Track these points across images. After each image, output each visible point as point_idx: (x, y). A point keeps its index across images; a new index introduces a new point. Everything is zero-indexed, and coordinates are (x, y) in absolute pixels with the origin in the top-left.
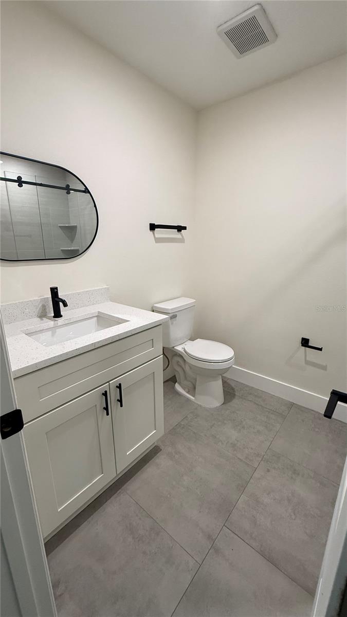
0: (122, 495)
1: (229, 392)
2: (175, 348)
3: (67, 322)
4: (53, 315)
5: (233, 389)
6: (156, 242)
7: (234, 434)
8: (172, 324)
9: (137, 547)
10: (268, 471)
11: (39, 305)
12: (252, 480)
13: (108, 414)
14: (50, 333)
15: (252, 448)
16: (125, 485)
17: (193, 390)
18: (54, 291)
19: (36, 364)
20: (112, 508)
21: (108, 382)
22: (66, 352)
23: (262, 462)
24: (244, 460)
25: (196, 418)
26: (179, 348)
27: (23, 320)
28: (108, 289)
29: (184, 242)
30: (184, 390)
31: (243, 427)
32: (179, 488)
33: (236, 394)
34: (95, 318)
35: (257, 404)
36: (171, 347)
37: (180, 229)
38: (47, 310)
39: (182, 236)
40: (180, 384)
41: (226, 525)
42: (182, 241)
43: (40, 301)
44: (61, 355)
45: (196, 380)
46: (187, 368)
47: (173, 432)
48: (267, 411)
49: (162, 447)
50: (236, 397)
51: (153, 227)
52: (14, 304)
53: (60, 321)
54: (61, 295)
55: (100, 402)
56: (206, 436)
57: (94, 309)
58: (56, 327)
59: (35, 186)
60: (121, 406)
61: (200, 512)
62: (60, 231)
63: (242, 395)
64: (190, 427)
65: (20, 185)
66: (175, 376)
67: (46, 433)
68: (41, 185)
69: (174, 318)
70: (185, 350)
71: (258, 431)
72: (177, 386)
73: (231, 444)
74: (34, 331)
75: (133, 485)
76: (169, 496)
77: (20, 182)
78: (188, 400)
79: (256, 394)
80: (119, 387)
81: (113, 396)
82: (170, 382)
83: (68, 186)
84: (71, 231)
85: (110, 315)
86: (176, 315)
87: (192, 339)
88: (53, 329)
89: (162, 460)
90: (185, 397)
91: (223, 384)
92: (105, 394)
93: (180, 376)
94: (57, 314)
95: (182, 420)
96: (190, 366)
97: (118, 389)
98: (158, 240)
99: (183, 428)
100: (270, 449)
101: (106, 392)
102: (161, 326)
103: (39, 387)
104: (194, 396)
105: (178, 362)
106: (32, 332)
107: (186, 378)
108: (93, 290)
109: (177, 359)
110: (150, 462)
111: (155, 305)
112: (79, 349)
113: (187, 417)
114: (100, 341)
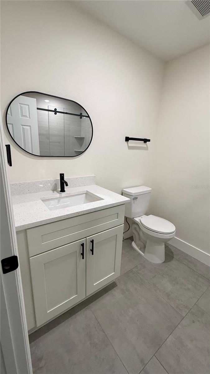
0: (88, 310)
1: (170, 254)
2: (134, 218)
3: (67, 195)
4: (60, 190)
5: (172, 253)
6: (128, 149)
7: (169, 287)
8: (134, 203)
9: (92, 351)
10: (194, 322)
11: (53, 183)
12: (179, 326)
13: (83, 258)
14: (56, 201)
15: (182, 301)
16: (91, 304)
17: (143, 248)
18: (62, 176)
19: (41, 221)
20: (80, 318)
21: (86, 237)
22: (60, 216)
23: (189, 314)
24: (175, 308)
25: (143, 268)
26: (137, 219)
27: (43, 191)
28: (95, 177)
29: (148, 150)
30: (138, 247)
31: (177, 283)
32: (125, 316)
33: (174, 257)
34: (85, 195)
35: (189, 268)
36: (132, 218)
37: (146, 141)
38: (57, 187)
39: (147, 146)
40: (135, 242)
41: (155, 355)
42: (146, 149)
43: (53, 181)
44: (57, 218)
45: (146, 242)
46: (141, 233)
47: (127, 275)
48: (197, 275)
49: (118, 284)
50: (174, 259)
51: (127, 139)
52: (39, 181)
53: (63, 194)
54: (66, 178)
55: (79, 250)
56: (149, 283)
57: (84, 189)
58: (60, 198)
59: (63, 114)
60: (93, 254)
61: (138, 339)
62: (75, 140)
63: (179, 259)
64: (138, 274)
65: (55, 114)
66: (132, 236)
67: (44, 264)
68: (66, 113)
69: (135, 199)
70: (140, 221)
71: (188, 289)
72: (133, 244)
73: (167, 293)
74: (48, 199)
75: (96, 306)
76: (118, 320)
77: (55, 111)
78: (139, 254)
79: (189, 260)
80: (92, 242)
81: (88, 247)
82: (129, 240)
83: (81, 114)
84: (81, 140)
85: (93, 194)
86: (137, 197)
87: (147, 214)
88: (59, 199)
89: (116, 293)
90: (137, 252)
91: (165, 248)
92: (83, 245)
93: (136, 237)
94: (63, 190)
95: (134, 268)
96: (143, 232)
97: (92, 243)
98: (130, 148)
99: (134, 273)
100: (197, 305)
101: (83, 244)
102: (124, 205)
103: (42, 236)
104: (144, 253)
105: (136, 228)
106: (47, 199)
107: (140, 240)
108: (86, 177)
109: (135, 226)
110: (109, 292)
111: (124, 189)
112: (68, 215)
113: (137, 266)
114: (83, 211)
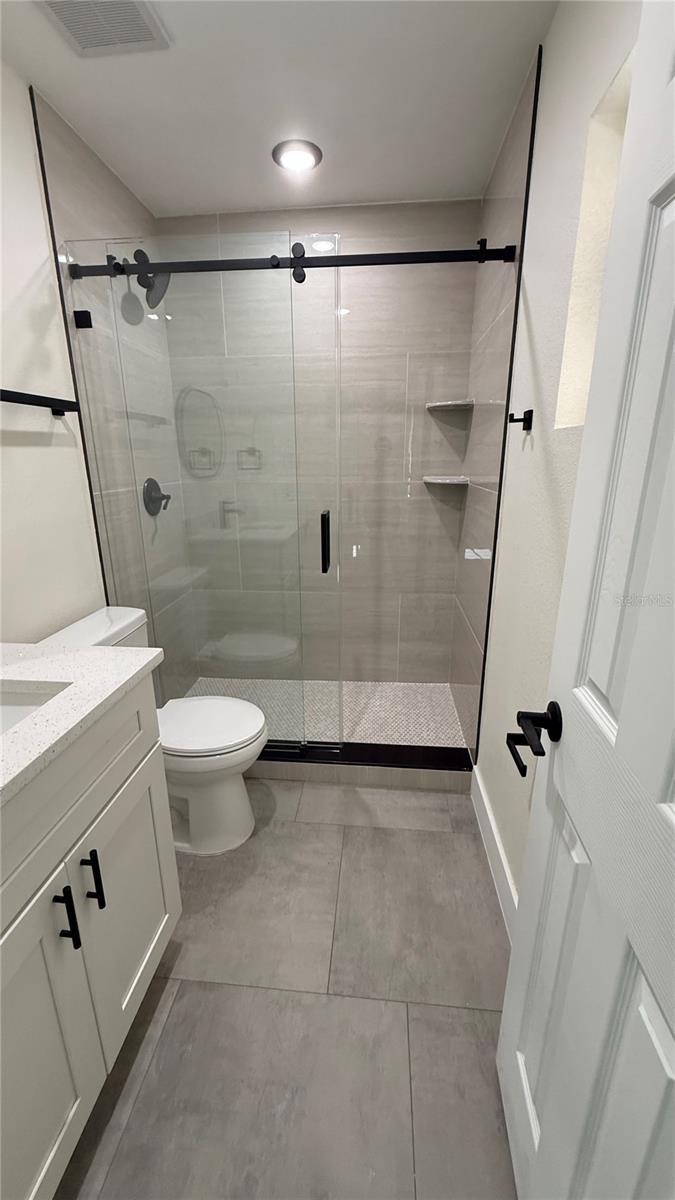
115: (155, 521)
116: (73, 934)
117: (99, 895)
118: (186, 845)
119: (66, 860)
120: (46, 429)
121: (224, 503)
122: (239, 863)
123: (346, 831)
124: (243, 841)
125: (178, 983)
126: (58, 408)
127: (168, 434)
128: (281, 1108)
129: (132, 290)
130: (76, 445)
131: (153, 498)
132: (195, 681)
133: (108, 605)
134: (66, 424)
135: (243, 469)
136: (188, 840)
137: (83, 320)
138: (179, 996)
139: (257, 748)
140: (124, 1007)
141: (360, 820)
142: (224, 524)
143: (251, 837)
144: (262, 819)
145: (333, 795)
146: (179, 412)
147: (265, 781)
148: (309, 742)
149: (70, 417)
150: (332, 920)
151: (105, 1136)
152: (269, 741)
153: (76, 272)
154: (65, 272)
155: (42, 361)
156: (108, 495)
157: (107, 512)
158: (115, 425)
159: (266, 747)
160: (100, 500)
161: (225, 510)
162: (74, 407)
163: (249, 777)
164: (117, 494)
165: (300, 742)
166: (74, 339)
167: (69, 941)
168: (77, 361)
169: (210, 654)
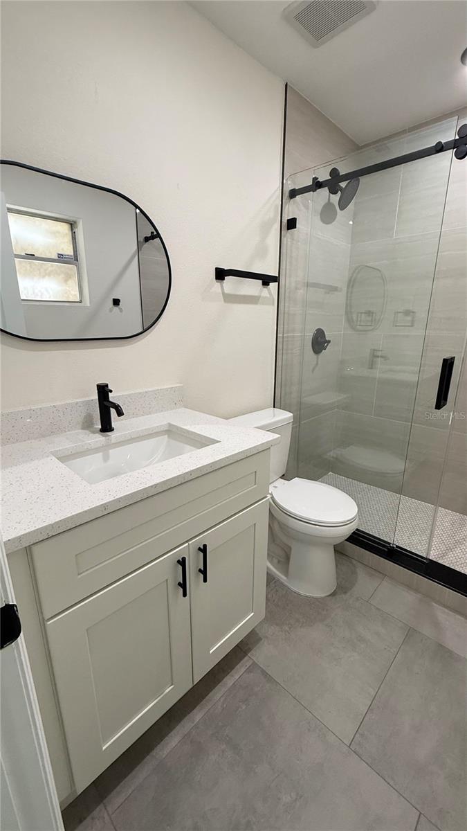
115: (318, 358)
116: (183, 585)
117: (204, 572)
118: (285, 578)
119: (190, 543)
120: (256, 294)
121: (374, 350)
122: (314, 610)
123: (410, 634)
124: (323, 595)
125: (251, 662)
126: (266, 280)
127: (340, 298)
128: (286, 799)
129: (331, 201)
130: (273, 304)
131: (319, 342)
132: (325, 474)
133: (274, 407)
134: (270, 292)
135: (396, 326)
136: (286, 573)
137: (292, 224)
138: (249, 671)
139: (347, 531)
140: (211, 652)
141: (427, 630)
142: (372, 366)
143: (330, 595)
144: (342, 587)
145: (409, 597)
146: (351, 283)
147: (354, 562)
148: (397, 546)
149: (273, 286)
150: (373, 693)
151: (185, 720)
152: (357, 530)
153: (293, 194)
154: (286, 194)
155: (261, 252)
156: (288, 337)
157: (285, 347)
158: (301, 292)
159: (354, 533)
160: (282, 340)
161: (374, 355)
162: (275, 279)
163: (339, 550)
164: (293, 337)
165: (390, 544)
166: (285, 236)
167: (181, 590)
168: (283, 251)
169: (335, 456)
